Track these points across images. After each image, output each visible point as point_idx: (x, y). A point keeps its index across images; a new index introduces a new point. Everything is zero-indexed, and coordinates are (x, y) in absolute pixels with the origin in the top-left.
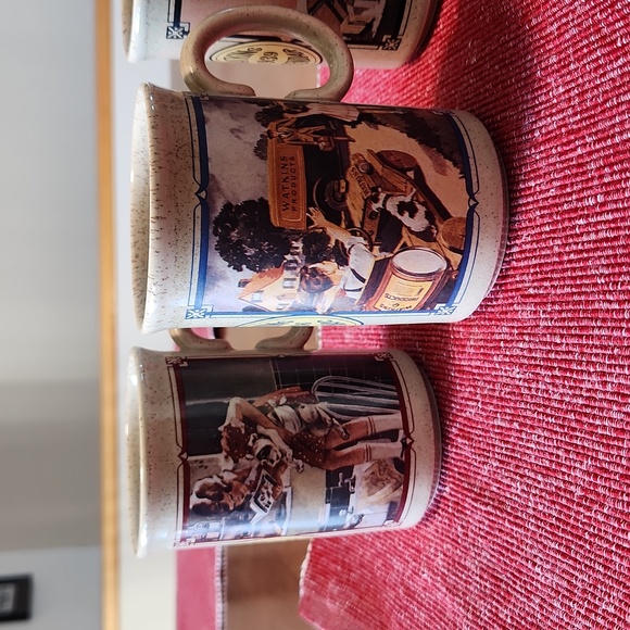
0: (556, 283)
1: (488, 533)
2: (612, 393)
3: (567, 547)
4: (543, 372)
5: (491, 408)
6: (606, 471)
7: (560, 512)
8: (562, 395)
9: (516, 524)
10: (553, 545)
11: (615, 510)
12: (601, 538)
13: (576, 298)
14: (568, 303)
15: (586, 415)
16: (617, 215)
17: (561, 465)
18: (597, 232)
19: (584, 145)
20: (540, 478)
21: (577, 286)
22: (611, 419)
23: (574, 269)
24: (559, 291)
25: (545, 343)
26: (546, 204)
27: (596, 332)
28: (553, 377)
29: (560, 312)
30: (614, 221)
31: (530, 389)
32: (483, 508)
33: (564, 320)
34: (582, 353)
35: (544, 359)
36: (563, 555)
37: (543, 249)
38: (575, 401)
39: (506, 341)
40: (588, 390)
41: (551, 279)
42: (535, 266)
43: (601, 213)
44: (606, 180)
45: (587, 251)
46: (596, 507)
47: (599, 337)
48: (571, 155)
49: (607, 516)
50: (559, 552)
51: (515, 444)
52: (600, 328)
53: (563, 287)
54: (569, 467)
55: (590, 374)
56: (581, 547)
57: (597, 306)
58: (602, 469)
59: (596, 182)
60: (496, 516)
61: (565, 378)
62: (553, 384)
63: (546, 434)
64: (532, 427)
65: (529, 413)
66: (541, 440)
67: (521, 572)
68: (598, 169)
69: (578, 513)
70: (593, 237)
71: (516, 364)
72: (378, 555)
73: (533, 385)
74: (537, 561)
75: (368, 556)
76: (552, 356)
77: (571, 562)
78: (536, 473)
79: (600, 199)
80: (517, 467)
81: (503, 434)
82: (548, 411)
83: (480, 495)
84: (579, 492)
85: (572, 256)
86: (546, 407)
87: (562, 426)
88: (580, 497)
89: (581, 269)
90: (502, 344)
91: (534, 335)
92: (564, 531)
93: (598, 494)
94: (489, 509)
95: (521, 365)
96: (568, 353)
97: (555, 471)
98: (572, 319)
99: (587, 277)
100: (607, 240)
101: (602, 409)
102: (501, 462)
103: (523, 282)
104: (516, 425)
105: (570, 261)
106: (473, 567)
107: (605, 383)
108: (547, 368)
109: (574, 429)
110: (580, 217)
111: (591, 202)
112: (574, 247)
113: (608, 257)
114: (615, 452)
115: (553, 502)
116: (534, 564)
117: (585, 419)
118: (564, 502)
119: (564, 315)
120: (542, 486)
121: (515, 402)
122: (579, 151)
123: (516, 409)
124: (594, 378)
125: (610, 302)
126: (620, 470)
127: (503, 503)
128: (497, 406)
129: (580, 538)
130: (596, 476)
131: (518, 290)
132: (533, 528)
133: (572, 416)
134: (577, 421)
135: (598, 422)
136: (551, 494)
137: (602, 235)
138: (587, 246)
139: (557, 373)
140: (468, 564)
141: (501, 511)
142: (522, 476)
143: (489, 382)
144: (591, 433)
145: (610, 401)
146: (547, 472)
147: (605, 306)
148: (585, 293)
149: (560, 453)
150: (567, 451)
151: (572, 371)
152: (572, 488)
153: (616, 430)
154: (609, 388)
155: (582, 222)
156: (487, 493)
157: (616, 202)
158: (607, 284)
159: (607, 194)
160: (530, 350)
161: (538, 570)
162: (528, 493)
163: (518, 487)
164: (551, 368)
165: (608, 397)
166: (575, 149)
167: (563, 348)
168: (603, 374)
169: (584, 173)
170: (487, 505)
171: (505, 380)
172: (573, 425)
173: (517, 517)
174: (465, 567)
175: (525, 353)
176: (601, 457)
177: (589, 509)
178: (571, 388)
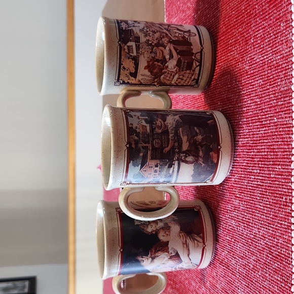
0: (245, 195)
1: (224, 276)
2: (261, 236)
3: (248, 284)
4: (241, 224)
5: (225, 233)
6: (260, 261)
7: (246, 272)
8: (247, 233)
9: (233, 275)
10: (244, 283)
11: (262, 274)
12: (258, 283)
13: (251, 202)
14: (249, 203)
15: (254, 241)
16: (263, 178)
17: (246, 256)
18: (257, 182)
19: (254, 152)
20: (240, 259)
21: (252, 198)
22: (261, 244)
23: (251, 192)
24: (246, 198)
25: (242, 214)
26: (242, 167)
27: (257, 214)
28: (244, 226)
29: (247, 205)
30: (262, 180)
31: (237, 229)
32: (223, 267)
33: (247, 208)
34: (253, 220)
35: (241, 220)
36: (247, 286)
37: (241, 182)
38: (251, 236)
39: (230, 210)
40: (255, 233)
41: (244, 193)
42: (239, 187)
43: (259, 176)
44: (260, 166)
45: (255, 187)
46: (256, 272)
47: (258, 216)
48: (250, 154)
49: (260, 276)
50: (246, 285)
51: (233, 247)
52: (258, 213)
53: (247, 197)
54: (249, 258)
55: (255, 228)
56: (252, 285)
57: (257, 206)
58: (258, 260)
59: (257, 165)
60: (227, 270)
61: (248, 228)
62: (244, 229)
63: (242, 245)
64: (238, 242)
65: (237, 237)
66: (241, 247)
67: (234, 291)
68: (258, 161)
69: (251, 273)
70: (256, 183)
71: (233, 219)
72: (187, 279)
73: (238, 228)
74: (239, 288)
75: (183, 279)
76: (244, 219)
77: (249, 289)
78: (239, 258)
79: (258, 171)
80: (233, 255)
81: (229, 242)
82: (243, 237)
83: (221, 262)
84: (252, 267)
85: (250, 187)
86: (242, 236)
87: (247, 244)
88: (252, 268)
89: (253, 192)
90: (229, 211)
91: (239, 211)
92: (247, 279)
93: (257, 268)
94: (224, 268)
95: (235, 220)
96: (249, 219)
97: (245, 258)
98: (250, 208)
99: (255, 196)
100: (260, 185)
101: (258, 240)
102: (228, 252)
103: (235, 191)
104: (233, 240)
105: (250, 189)
106: (219, 288)
107: (259, 232)
108: (242, 223)
109: (250, 245)
110: (253, 175)
111: (256, 171)
112: (251, 185)
113: (260, 191)
114: (262, 255)
115: (244, 269)
116: (238, 289)
117: (254, 243)
118: (247, 269)
119: (248, 206)
120: (241, 262)
121: (233, 232)
122: (252, 153)
123: (233, 234)
124: (256, 229)
125: (261, 206)
126: (263, 261)
127: (229, 266)
128: (227, 232)
129: (252, 282)
130: (257, 262)
131: (234, 194)
132: (238, 276)
133: (250, 241)
134: (252, 243)
135: (257, 244)
136: (243, 265)
137: (259, 183)
138: (254, 186)
139: (245, 225)
140: (217, 286)
141: (228, 269)
142: (235, 258)
143: (225, 224)
144: (255, 248)
145: (261, 238)
146: (242, 258)
147: (259, 207)
148: (254, 201)
149: (246, 252)
150: (249, 252)
151: (250, 226)
152: (250, 265)
153: (262, 248)
154: (260, 234)
155: (253, 177)
156: (224, 262)
157: (263, 174)
158: (260, 199)
159: (260, 170)
160: (238, 216)
161: (239, 291)
162: (237, 264)
163: (233, 262)
164: (244, 223)
165: (260, 236)
166: (251, 152)
167: (247, 217)
168: (259, 229)
169: (254, 161)
170: (224, 266)
171: (229, 224)
172: (250, 244)
173: (233, 272)
174: (216, 287)
175: (236, 216)
176: (258, 256)
177: (255, 272)
178: (250, 231)
